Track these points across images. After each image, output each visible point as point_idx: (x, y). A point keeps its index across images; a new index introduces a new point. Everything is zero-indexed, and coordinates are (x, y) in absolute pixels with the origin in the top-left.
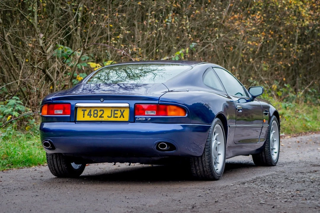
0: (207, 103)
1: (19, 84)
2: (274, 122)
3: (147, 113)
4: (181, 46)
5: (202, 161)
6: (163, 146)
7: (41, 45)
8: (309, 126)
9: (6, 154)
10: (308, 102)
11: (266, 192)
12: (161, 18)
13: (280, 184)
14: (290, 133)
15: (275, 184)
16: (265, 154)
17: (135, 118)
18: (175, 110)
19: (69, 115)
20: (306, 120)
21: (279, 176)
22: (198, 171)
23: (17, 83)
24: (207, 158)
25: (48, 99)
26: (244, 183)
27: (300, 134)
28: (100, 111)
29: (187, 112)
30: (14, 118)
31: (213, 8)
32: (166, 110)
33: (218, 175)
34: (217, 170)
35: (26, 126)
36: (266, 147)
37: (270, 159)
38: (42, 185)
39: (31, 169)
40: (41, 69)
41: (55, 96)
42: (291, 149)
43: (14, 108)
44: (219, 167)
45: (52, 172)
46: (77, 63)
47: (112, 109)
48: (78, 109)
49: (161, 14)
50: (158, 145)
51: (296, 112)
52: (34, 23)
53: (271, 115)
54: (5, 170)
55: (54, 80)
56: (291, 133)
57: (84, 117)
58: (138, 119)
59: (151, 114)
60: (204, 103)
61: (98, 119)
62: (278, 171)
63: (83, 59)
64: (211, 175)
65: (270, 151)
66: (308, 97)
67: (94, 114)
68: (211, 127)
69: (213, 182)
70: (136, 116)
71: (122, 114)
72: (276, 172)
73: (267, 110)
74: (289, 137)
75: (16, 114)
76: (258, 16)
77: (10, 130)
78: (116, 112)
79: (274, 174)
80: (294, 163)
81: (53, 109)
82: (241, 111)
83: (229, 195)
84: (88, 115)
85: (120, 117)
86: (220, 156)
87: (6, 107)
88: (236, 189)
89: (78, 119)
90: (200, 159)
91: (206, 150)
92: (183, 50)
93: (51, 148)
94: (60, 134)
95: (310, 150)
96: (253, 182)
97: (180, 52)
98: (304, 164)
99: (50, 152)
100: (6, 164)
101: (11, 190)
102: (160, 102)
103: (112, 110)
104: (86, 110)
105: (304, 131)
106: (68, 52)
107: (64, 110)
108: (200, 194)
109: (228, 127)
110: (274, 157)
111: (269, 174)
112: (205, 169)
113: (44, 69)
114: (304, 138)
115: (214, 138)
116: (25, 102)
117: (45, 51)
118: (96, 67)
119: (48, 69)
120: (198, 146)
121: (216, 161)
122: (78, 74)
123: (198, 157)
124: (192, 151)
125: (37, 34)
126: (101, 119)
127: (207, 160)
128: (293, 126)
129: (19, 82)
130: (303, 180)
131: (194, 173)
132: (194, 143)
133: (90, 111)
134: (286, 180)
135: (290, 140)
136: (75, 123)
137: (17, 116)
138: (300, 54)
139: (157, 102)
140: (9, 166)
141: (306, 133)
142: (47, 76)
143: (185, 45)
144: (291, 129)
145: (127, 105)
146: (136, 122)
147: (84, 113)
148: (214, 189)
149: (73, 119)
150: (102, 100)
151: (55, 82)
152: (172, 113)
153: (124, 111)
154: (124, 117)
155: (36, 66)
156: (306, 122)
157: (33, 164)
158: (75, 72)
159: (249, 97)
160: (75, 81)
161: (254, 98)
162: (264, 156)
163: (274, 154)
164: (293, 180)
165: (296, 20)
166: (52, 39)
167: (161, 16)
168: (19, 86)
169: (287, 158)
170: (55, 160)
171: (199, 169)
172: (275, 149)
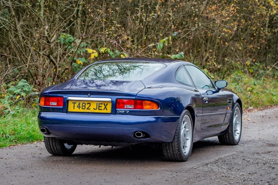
0: (178, 97)
1: (27, 67)
2: (237, 108)
3: (127, 106)
4: (165, 34)
5: (172, 146)
6: (139, 134)
7: (46, 35)
8: (274, 99)
9: (13, 130)
10: (276, 77)
11: (223, 176)
12: (150, 9)
13: (237, 166)
14: (257, 107)
15: (233, 165)
16: (228, 135)
17: (116, 111)
18: (149, 104)
19: (62, 107)
20: (273, 95)
21: (239, 157)
22: (169, 154)
23: (26, 66)
24: (176, 143)
25: (46, 92)
26: (207, 164)
27: (266, 107)
28: (88, 104)
29: (160, 106)
30: (22, 98)
31: (194, 2)
32: (142, 104)
33: (186, 157)
34: (185, 153)
35: (33, 103)
36: (230, 129)
37: (233, 139)
38: (39, 165)
39: (33, 145)
40: (46, 55)
41: (51, 90)
42: (255, 124)
43: (22, 89)
44: (187, 150)
45: (49, 151)
46: (76, 50)
47: (97, 102)
48: (69, 102)
49: (150, 6)
50: (135, 133)
51: (264, 88)
52: (40, 18)
53: (235, 102)
54: (11, 145)
55: (57, 64)
56: (259, 107)
57: (74, 109)
58: (119, 111)
59: (130, 107)
60: (176, 97)
61: (86, 110)
62: (238, 151)
63: (82, 46)
64: (179, 158)
65: (232, 133)
66: (276, 72)
67: (83, 106)
68: (181, 118)
69: (181, 163)
70: (117, 109)
71: (105, 107)
72: (237, 152)
73: (231, 99)
74: (256, 110)
75: (23, 94)
76: (232, 7)
77: (18, 109)
78: (100, 105)
79: (234, 154)
80: (253, 141)
81: (49, 101)
82: (207, 102)
83: (191, 180)
84: (78, 107)
85: (104, 110)
86: (188, 141)
87: (16, 88)
88: (198, 172)
89: (69, 110)
90: (170, 144)
91: (176, 137)
92: (167, 38)
93: (47, 133)
94: (55, 122)
95: (270, 127)
96: (215, 162)
97: (164, 40)
98: (262, 143)
99: (46, 136)
100: (13, 140)
101: (12, 169)
102: (137, 98)
103: (97, 104)
104: (76, 103)
105: (270, 104)
106: (70, 40)
107: (58, 102)
108: (167, 179)
109: (196, 116)
110: (237, 137)
111: (230, 154)
112: (175, 152)
113: (48, 55)
114: (269, 111)
115: (183, 126)
116: (33, 81)
117: (50, 41)
118: (93, 53)
119: (52, 55)
120: (169, 133)
121: (185, 145)
122: (77, 59)
123: (169, 143)
124: (164, 139)
125: (43, 27)
126: (88, 111)
127: (176, 146)
128: (261, 100)
129: (28, 65)
130: (257, 161)
131: (166, 156)
132: (166, 131)
133: (79, 104)
134: (243, 161)
135: (256, 114)
136: (67, 114)
137: (24, 96)
138: (270, 37)
139: (134, 98)
140: (15, 141)
141: (271, 106)
142: (51, 61)
143: (169, 34)
144: (259, 102)
145: (110, 100)
146: (117, 114)
147: (74, 105)
148: (180, 172)
149: (65, 110)
150: (89, 95)
151: (58, 66)
152: (147, 107)
153: (107, 104)
154: (107, 110)
155: (41, 53)
156: (272, 96)
157: (35, 140)
158: (75, 57)
159: (215, 89)
160: (75, 64)
161: (219, 89)
162: (227, 137)
163: (237, 134)
164: (249, 161)
165: (266, 10)
166: (55, 31)
167: (150, 8)
168: (28, 69)
169: (248, 135)
170: (51, 141)
171: (170, 152)
172: (237, 130)
